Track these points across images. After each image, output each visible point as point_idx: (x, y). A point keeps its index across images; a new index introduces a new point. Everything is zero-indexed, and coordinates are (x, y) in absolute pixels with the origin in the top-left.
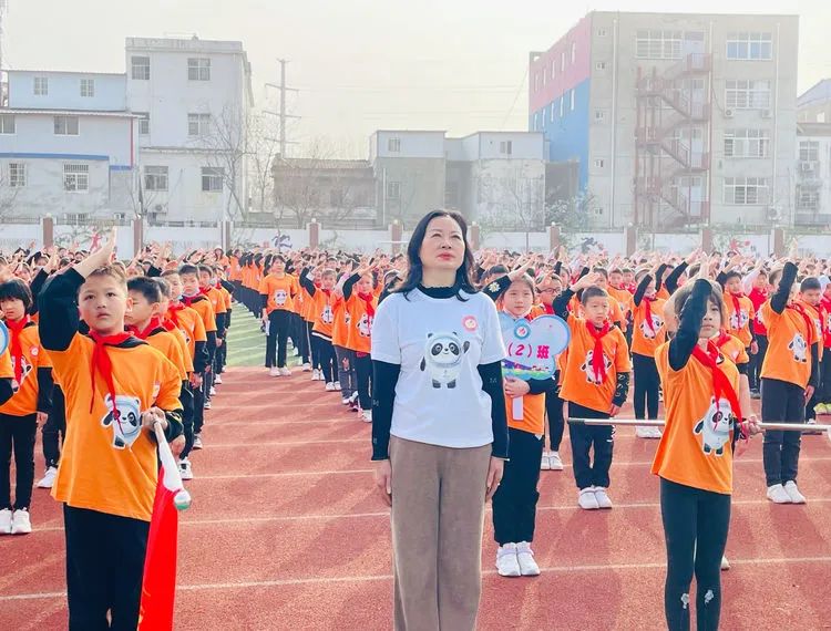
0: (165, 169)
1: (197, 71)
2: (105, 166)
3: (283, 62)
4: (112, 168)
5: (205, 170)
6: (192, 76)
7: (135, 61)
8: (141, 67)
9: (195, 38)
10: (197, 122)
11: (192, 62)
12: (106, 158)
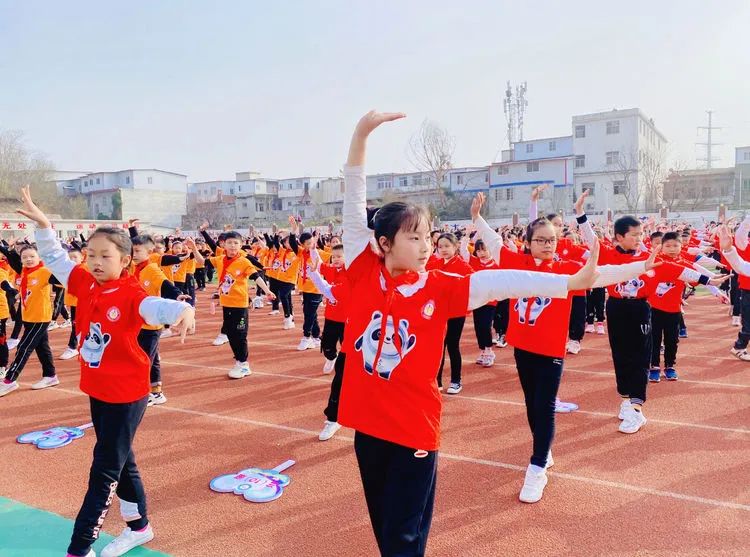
0: (593, 185)
1: (612, 128)
2: (552, 185)
3: (710, 113)
4: (556, 186)
5: (615, 183)
6: (609, 132)
7: (578, 128)
8: (580, 131)
9: (615, 110)
10: (612, 156)
11: (609, 124)
12: (552, 182)
